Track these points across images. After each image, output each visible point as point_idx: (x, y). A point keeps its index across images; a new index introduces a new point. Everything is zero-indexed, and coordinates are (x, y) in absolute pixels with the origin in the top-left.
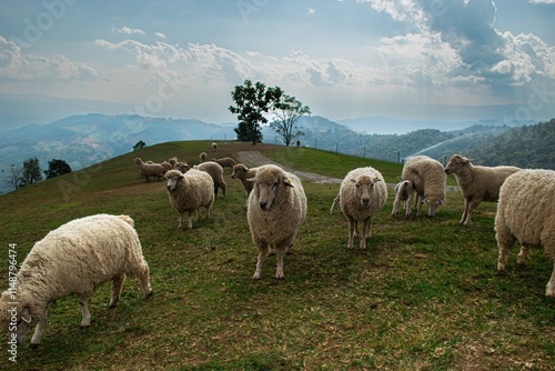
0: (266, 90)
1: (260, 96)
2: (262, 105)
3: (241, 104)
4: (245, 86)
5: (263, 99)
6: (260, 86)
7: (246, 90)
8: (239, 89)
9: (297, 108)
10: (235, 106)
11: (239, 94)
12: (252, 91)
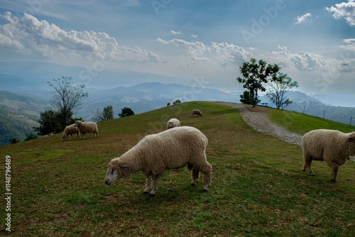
0: (267, 66)
1: (262, 71)
2: (263, 78)
3: (246, 75)
4: (251, 63)
5: (264, 73)
6: (262, 63)
7: (251, 66)
8: (245, 65)
9: (288, 83)
10: (242, 77)
11: (245, 69)
12: (256, 67)
